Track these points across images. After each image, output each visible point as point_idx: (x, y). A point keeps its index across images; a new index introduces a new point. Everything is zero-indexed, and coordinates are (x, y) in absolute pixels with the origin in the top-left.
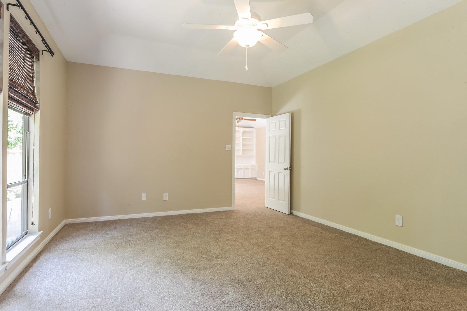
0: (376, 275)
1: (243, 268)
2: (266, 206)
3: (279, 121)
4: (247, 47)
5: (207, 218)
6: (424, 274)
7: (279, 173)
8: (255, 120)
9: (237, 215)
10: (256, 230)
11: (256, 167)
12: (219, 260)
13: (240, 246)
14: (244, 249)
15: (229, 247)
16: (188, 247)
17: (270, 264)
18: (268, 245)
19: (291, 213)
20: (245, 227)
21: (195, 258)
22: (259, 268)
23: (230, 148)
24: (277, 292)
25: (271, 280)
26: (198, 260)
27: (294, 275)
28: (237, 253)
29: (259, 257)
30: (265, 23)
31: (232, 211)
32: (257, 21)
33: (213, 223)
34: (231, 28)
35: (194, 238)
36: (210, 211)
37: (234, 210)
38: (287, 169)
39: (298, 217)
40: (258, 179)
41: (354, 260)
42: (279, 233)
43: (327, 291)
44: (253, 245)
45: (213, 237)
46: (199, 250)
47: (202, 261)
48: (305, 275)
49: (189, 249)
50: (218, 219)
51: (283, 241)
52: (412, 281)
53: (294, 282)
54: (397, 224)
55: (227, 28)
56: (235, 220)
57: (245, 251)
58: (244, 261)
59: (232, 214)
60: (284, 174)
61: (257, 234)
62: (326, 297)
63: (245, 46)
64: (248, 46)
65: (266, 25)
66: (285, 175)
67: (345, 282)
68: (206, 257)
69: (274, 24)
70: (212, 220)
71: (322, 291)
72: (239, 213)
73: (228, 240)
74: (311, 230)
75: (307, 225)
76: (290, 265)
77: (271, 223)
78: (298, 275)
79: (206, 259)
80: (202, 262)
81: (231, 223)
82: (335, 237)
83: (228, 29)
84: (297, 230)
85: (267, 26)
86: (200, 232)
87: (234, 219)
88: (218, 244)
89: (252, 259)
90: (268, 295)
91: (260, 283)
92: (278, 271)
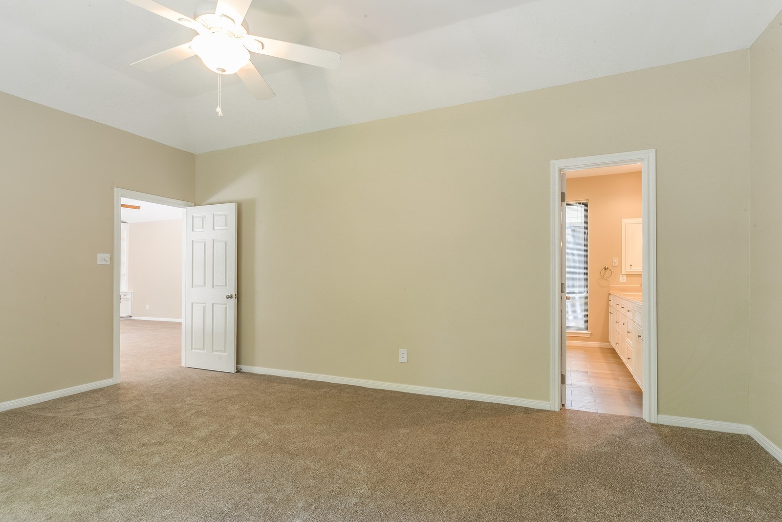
0: (402, 431)
1: (213, 486)
2: (183, 365)
3: (214, 214)
4: (220, 72)
5: (59, 412)
6: (443, 415)
7: (213, 304)
8: (138, 208)
9: (132, 393)
10: (193, 411)
11: (130, 296)
12: (150, 490)
13: (179, 449)
14: (192, 453)
15: (157, 459)
16: (45, 490)
17: (259, 464)
18: (233, 433)
19: (238, 371)
20: (166, 412)
21: (84, 509)
22: (244, 478)
23: (108, 259)
24: (300, 505)
25: (276, 489)
26: (98, 510)
27: (308, 468)
28: (181, 464)
29: (230, 458)
30: (259, 41)
31: (116, 388)
32: (245, 31)
33: (82, 419)
34: (189, 23)
35: (50, 464)
36: (57, 397)
37: (119, 384)
38: (230, 297)
39: (252, 374)
40: (133, 318)
41: (367, 420)
42: (237, 407)
43: (365, 474)
44: (204, 440)
45: (103, 448)
46: (85, 487)
47: (108, 507)
48: (322, 462)
49: (54, 492)
50: (90, 408)
51: (255, 418)
52: (438, 425)
53: (314, 478)
54: (401, 360)
55: (179, 19)
56: (135, 403)
57: (197, 455)
58: (207, 474)
59: (119, 392)
60: (225, 306)
61: (200, 420)
62: (369, 483)
63: (217, 69)
64: (224, 71)
65: (261, 45)
66: (226, 308)
67: (378, 453)
68: (115, 495)
69: (276, 48)
70: (77, 415)
71: (358, 476)
72: (134, 387)
73: (144, 445)
74: (286, 392)
75: (275, 384)
76: (291, 454)
77: (212, 393)
78: (312, 465)
79: (118, 500)
80: (109, 510)
81: (128, 410)
82: (326, 394)
83: (181, 23)
84: (264, 395)
85: (261, 47)
86: (59, 447)
87: (130, 401)
88: (126, 461)
89: (219, 465)
90: (288, 517)
91: (263, 502)
92: (279, 470)
